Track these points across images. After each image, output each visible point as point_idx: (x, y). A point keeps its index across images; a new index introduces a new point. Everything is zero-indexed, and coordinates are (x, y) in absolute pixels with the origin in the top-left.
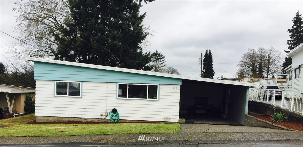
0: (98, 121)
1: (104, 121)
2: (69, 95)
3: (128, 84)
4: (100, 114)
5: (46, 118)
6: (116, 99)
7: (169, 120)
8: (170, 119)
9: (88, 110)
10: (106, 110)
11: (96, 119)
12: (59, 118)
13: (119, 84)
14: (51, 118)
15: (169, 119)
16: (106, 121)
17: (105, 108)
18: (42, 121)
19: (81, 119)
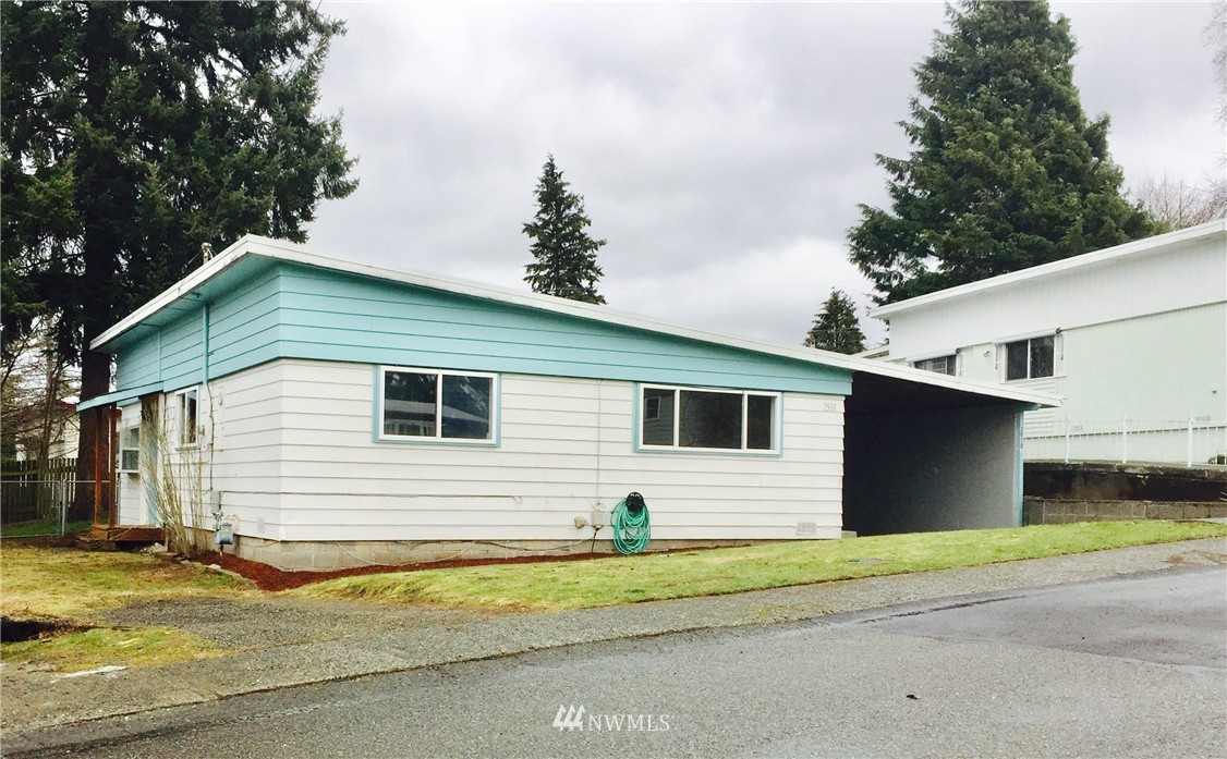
0: (562, 553)
1: (586, 549)
2: (444, 435)
3: (678, 389)
4: (570, 520)
5: (334, 552)
6: (636, 450)
7: (814, 531)
8: (818, 530)
9: (527, 504)
10: (595, 502)
11: (556, 543)
12: (392, 547)
13: (645, 389)
14: (357, 547)
15: (813, 527)
16: (598, 549)
17: (591, 492)
18: (313, 569)
19: (491, 547)
